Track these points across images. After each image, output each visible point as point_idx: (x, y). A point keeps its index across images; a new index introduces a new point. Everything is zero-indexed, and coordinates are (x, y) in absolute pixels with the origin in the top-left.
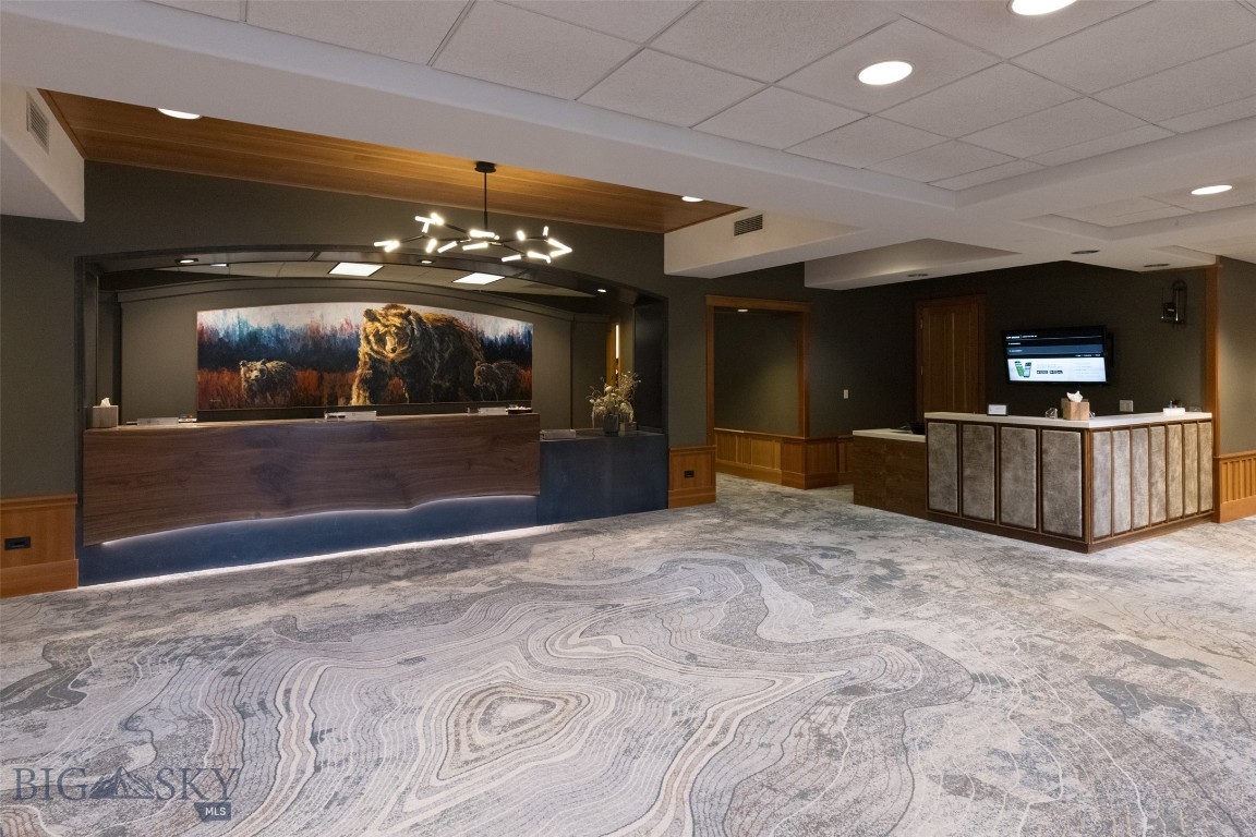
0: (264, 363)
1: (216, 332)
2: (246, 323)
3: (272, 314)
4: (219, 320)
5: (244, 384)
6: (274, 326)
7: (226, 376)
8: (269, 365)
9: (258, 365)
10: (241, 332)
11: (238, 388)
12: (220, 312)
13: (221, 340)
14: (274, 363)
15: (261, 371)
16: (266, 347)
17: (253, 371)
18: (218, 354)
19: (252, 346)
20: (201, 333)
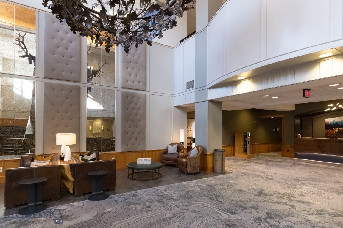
0: (339, 128)
1: (329, 123)
2: (335, 121)
3: (341, 118)
4: (329, 120)
5: (334, 132)
6: (341, 121)
7: (331, 131)
8: (340, 129)
9: (338, 129)
10: (334, 122)
11: (333, 133)
12: (329, 119)
13: (330, 124)
14: (341, 128)
15: (338, 130)
16: (339, 125)
17: (337, 130)
18: (329, 127)
19: (336, 125)
20: (326, 123)
